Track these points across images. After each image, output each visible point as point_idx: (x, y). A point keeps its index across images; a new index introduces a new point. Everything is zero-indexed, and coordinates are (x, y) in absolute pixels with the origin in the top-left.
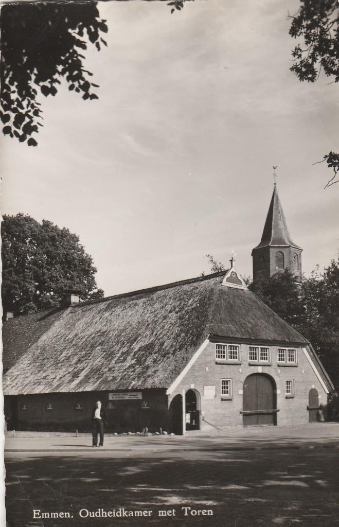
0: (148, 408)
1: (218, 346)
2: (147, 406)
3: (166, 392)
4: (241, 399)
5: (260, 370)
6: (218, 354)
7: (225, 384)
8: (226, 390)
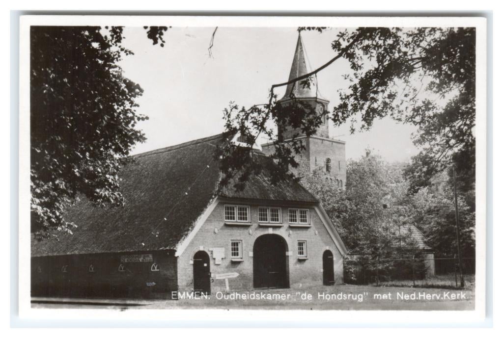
0: (158, 270)
1: (227, 208)
2: (157, 269)
3: (175, 254)
4: (252, 260)
5: (270, 231)
6: (227, 216)
7: (234, 246)
8: (236, 252)
